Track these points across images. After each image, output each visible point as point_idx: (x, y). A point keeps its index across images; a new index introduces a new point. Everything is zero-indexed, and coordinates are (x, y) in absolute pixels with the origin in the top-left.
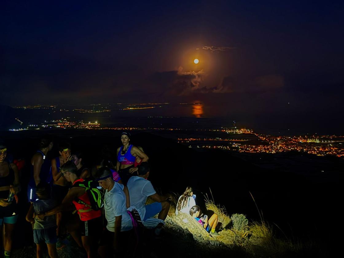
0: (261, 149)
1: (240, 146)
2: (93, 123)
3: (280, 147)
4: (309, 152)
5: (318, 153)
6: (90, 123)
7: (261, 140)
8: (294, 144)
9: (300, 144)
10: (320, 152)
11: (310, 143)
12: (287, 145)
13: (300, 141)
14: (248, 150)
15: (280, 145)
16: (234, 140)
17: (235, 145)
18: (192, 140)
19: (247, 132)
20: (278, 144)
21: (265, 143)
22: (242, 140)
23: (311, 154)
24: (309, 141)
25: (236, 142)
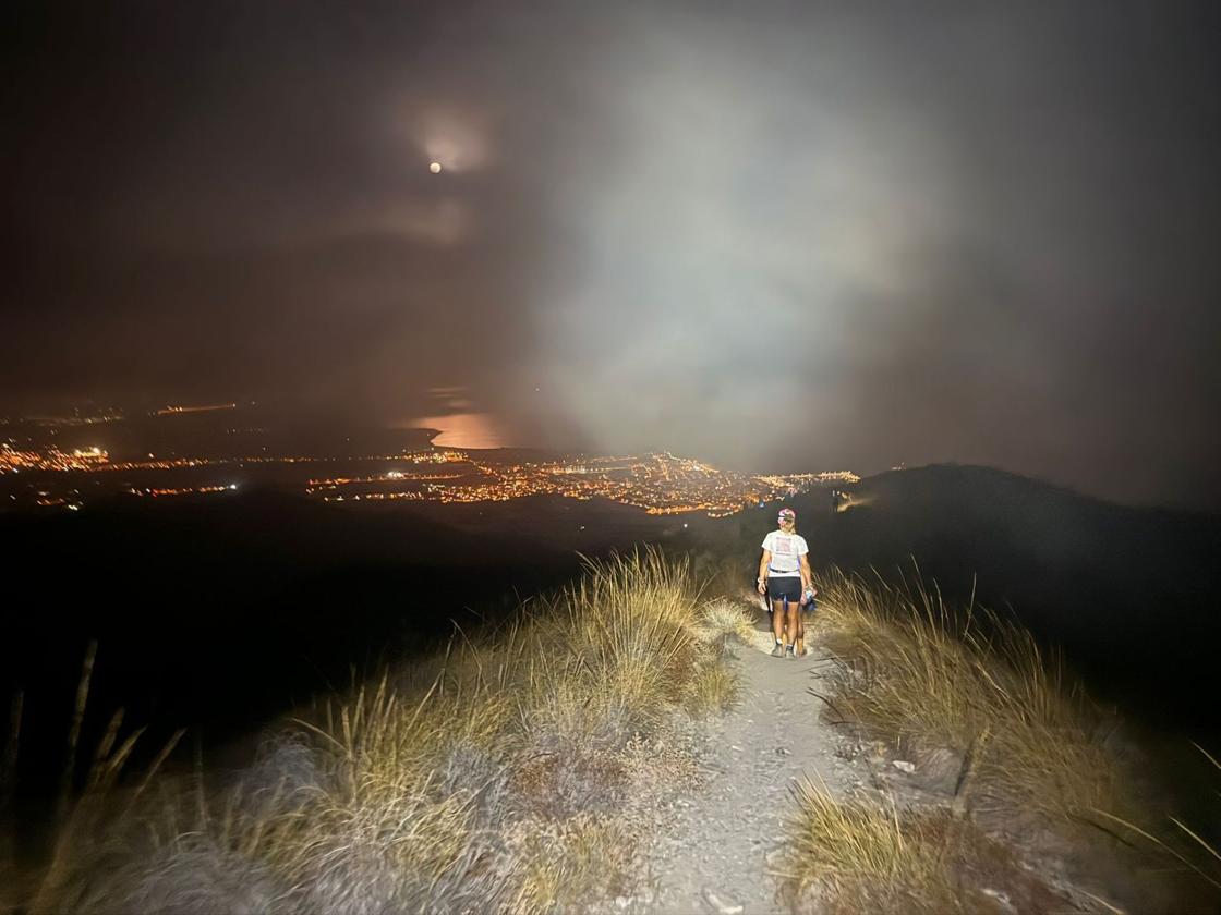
0: (482, 493)
1: (443, 489)
2: (90, 451)
3: (518, 487)
4: (565, 494)
5: (580, 494)
6: (78, 453)
7: (484, 474)
8: (542, 479)
9: (552, 479)
10: (585, 492)
11: (569, 474)
12: (530, 482)
13: (554, 472)
14: (459, 498)
15: (518, 483)
16: (430, 477)
17: (432, 488)
18: (341, 484)
19: (456, 459)
20: (514, 481)
21: (491, 481)
22: (446, 477)
23: (569, 497)
24: (569, 471)
25: (435, 482)
